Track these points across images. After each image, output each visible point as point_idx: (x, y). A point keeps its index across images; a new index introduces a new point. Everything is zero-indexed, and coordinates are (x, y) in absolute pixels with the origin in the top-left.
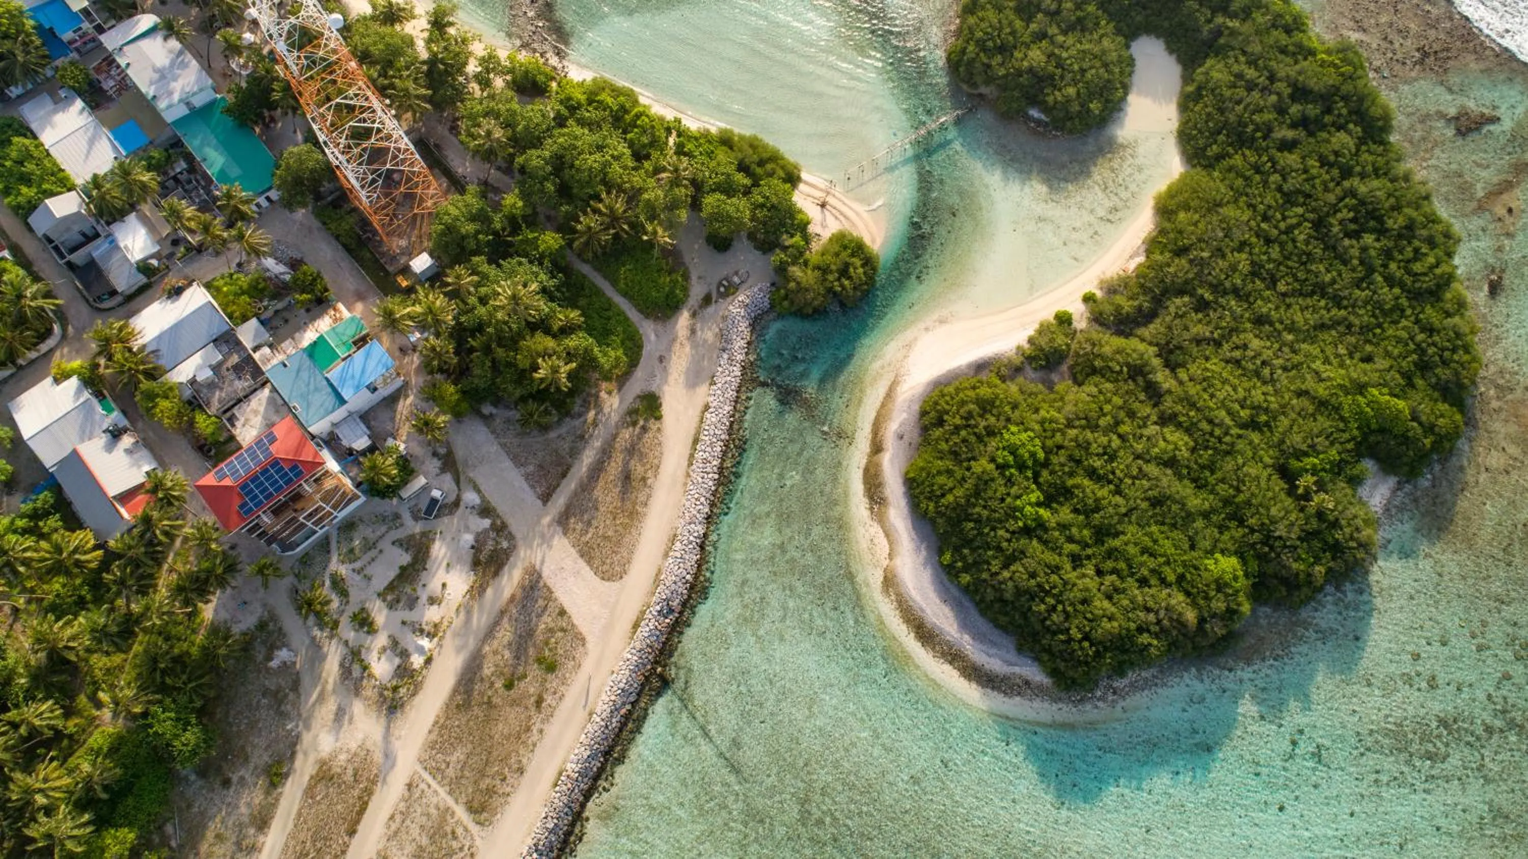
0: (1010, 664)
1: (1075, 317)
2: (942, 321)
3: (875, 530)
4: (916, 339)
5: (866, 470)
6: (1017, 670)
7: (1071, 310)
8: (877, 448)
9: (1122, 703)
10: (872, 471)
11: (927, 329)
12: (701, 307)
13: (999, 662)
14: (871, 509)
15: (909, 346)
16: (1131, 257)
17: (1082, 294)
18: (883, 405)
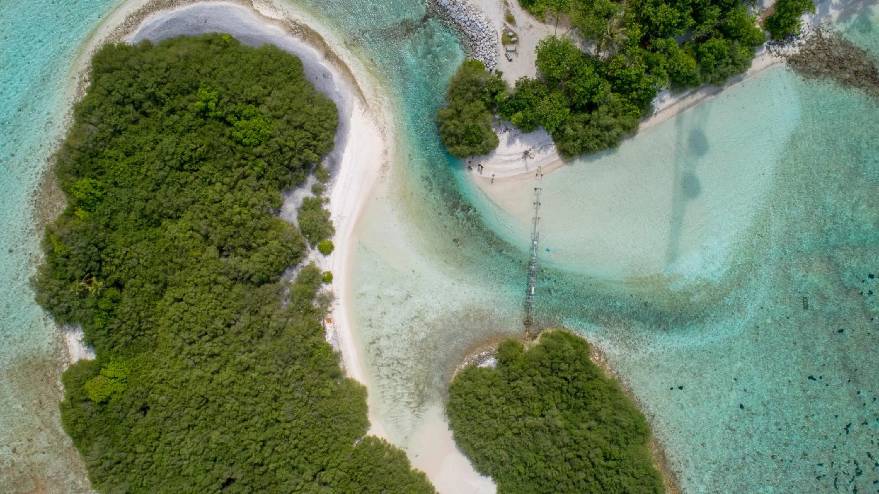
0: (143, 30)
1: (320, 256)
2: (384, 167)
3: (280, 16)
4: (384, 139)
5: (321, 39)
6: (137, 32)
7: (329, 258)
8: (329, 55)
9: (78, 80)
10: (318, 42)
11: (386, 152)
12: (508, 12)
13: (148, 24)
14: (294, 22)
15: (383, 131)
16: (335, 332)
17: (334, 275)
18: (354, 82)
